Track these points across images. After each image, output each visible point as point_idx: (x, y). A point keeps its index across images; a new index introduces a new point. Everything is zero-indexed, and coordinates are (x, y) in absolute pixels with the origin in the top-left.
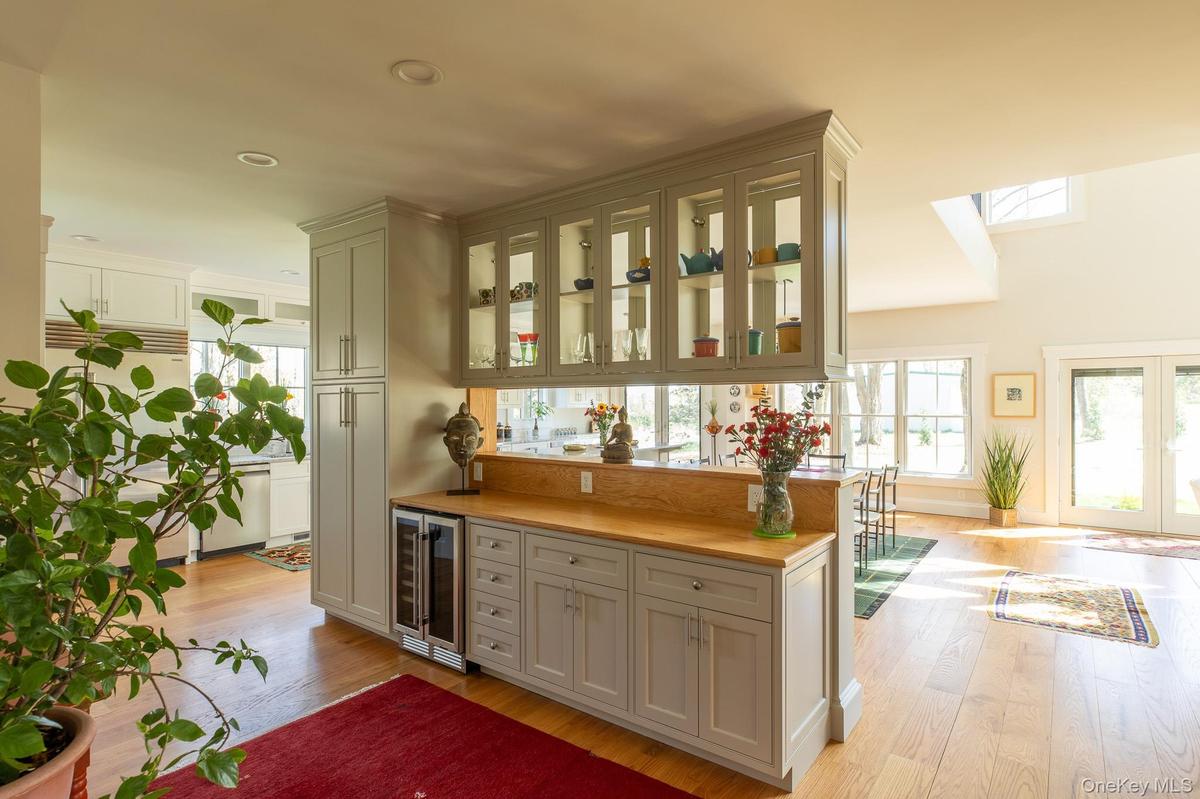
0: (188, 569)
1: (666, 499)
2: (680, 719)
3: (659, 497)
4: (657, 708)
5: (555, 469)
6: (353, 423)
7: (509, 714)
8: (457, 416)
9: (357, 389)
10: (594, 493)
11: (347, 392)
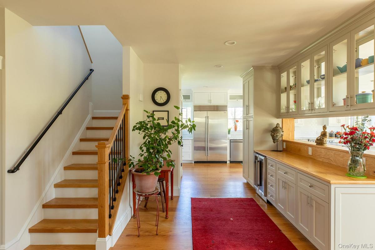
0: (227, 164)
1: (332, 160)
2: (307, 230)
3: (330, 158)
4: (302, 225)
5: (302, 146)
6: (249, 129)
7: (268, 215)
8: (275, 127)
9: (250, 119)
10: (312, 155)
11: (247, 120)
